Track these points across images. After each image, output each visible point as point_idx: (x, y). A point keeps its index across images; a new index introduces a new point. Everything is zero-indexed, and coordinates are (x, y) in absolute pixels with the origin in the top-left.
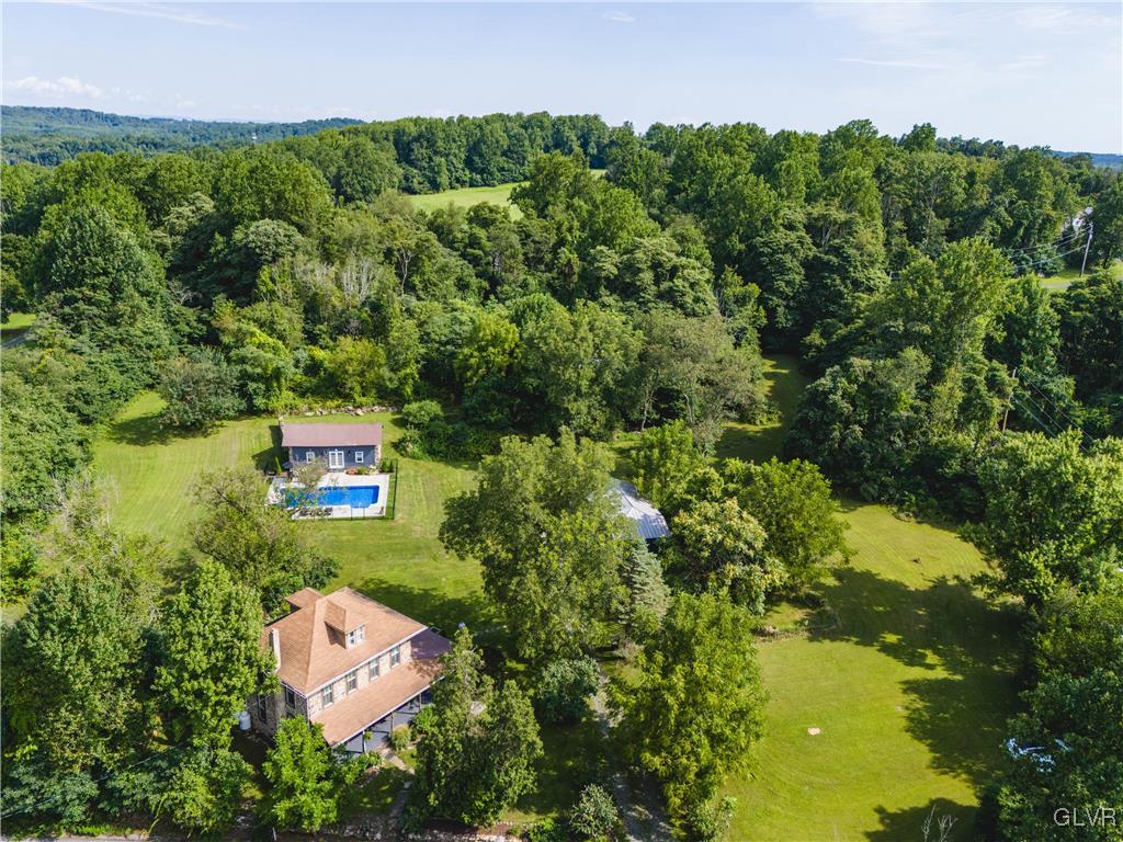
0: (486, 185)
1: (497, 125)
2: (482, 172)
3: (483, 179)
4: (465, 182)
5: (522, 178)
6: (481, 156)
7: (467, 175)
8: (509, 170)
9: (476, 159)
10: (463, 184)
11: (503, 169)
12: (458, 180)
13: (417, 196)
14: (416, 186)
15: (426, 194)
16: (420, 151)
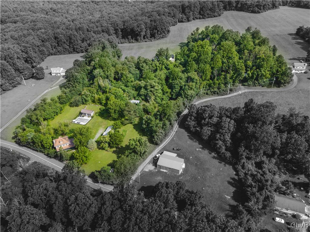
0: (204, 19)
1: (209, 2)
2: (202, 15)
3: (203, 17)
4: (198, 18)
5: (213, 16)
6: (203, 11)
7: (198, 16)
8: (210, 14)
9: (202, 12)
10: (197, 18)
11: (209, 14)
12: (196, 18)
13: (184, 23)
14: (184, 20)
15: (186, 22)
16: (187, 10)
